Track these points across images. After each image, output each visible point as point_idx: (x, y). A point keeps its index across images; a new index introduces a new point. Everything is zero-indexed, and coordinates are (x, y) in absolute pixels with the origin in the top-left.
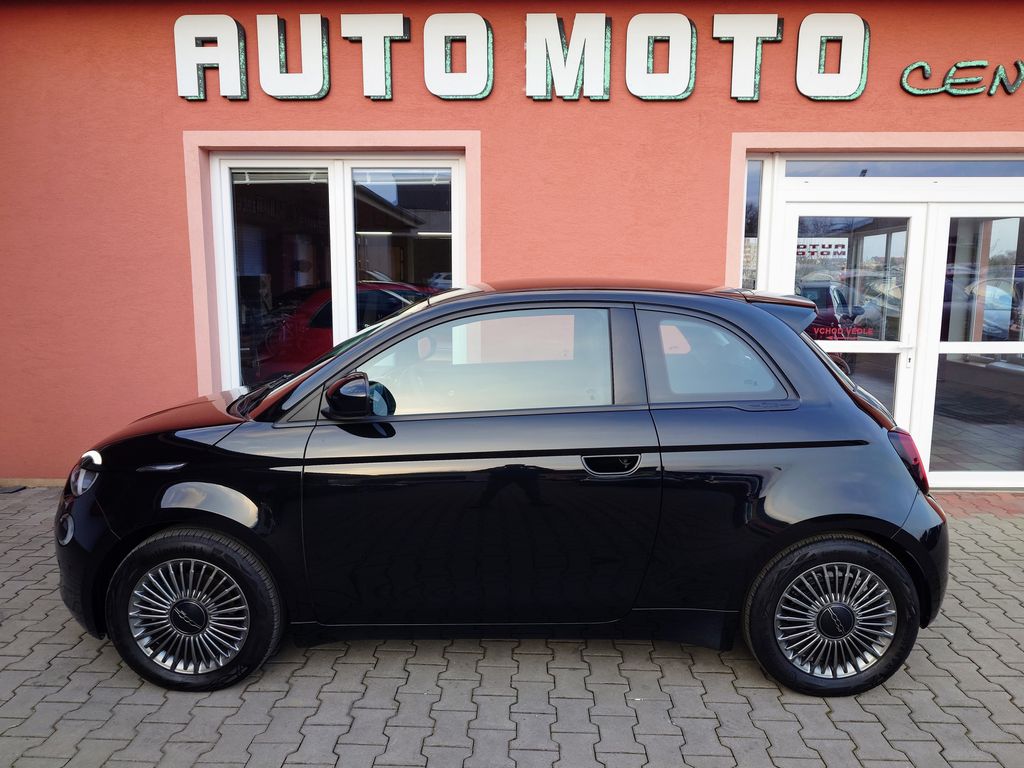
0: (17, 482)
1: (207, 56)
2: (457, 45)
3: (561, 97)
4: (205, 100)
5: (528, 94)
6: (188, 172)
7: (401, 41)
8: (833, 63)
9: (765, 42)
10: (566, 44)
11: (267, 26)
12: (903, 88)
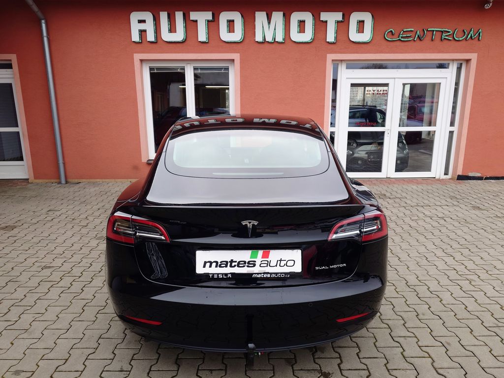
0: (76, 181)
1: (142, 26)
2: (231, 23)
3: (268, 42)
4: (141, 42)
5: (256, 40)
6: (136, 69)
7: (211, 21)
8: (361, 30)
9: (338, 22)
10: (269, 23)
11: (164, 16)
12: (385, 38)
